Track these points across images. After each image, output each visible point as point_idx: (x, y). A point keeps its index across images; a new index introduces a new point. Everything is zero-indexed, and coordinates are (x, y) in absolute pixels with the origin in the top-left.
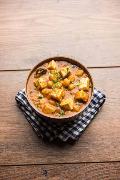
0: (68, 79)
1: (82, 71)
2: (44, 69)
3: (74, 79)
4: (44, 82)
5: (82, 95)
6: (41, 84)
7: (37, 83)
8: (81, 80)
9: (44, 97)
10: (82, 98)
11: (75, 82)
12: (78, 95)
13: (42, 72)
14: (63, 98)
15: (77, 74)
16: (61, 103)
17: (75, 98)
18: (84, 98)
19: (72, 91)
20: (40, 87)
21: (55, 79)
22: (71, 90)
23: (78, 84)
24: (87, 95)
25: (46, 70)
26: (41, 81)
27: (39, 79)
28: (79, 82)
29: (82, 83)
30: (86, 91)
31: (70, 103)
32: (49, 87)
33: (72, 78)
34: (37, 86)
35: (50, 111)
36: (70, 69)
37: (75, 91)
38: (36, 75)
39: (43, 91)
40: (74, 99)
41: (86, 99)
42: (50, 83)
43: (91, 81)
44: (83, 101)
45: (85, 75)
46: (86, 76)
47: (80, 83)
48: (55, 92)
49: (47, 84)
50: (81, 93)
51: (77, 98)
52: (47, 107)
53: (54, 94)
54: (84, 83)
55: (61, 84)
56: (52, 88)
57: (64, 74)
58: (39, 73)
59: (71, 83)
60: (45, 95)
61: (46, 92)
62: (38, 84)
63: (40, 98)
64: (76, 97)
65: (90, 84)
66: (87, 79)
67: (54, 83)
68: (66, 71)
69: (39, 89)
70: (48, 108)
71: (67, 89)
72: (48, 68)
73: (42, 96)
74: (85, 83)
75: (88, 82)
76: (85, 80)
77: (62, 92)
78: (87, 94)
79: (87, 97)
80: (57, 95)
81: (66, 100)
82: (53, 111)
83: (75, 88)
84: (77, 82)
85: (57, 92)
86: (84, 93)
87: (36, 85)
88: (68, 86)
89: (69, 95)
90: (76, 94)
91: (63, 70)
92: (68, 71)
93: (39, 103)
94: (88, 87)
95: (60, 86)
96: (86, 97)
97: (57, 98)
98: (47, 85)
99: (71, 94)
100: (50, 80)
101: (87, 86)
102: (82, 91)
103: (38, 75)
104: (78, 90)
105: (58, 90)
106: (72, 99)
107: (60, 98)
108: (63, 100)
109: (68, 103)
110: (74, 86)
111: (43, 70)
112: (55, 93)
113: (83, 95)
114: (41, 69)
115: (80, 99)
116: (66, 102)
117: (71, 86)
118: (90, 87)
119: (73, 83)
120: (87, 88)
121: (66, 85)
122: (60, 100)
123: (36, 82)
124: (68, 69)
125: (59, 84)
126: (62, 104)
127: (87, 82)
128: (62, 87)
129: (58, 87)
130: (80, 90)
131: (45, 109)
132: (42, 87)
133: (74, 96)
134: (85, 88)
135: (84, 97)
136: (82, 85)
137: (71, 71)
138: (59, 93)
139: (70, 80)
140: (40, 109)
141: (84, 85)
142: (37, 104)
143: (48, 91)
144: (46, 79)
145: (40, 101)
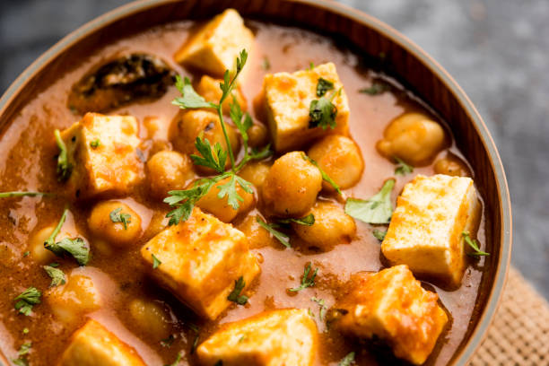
0: (313, 162)
1: (430, 129)
2: (158, 63)
3: (355, 170)
4: (120, 150)
5: (392, 307)
6: (96, 161)
7: (73, 149)
8: (407, 192)
9: (96, 260)
10: (392, 331)
11: (358, 192)
12: (357, 301)
13: (139, 81)
14: (236, 299)
15: (386, 145)
16: (212, 340)
17: (329, 322)
18: (407, 336)
19: (323, 259)
20: (86, 177)
22: (316, 248)
23: (379, 217)
24: (433, 313)
25: (166, 72)
26: (105, 141)
27: (89, 123)
28: (388, 204)
29: (414, 210)
30: (432, 277)
31: (277, 351)
32: (151, 194)
33: (342, 162)
34: (69, 171)
36: (338, 86)
37: (342, 263)
38: (90, 93)
39: (99, 215)
40: (322, 327)
41: (425, 346)
42: (171, 164)
43: (488, 211)
44: (398, 353)
45: (452, 157)
46: (453, 167)
47: (401, 210)
48: (183, 235)
49: (147, 169)
50: (386, 284)
51: (347, 320)
52: (81, 344)
53: (166, 256)
54: (432, 213)
55: (251, 191)
56: (171, 200)
57: (289, 116)
58: (116, 86)
59: (327, 193)
60: (101, 247)
61: (119, 227)
62: (78, 152)
63: (64, 258)
64: (345, 312)
65: (474, 236)
66: (460, 190)
67: (203, 168)
68: (308, 102)
69: (78, 192)
70: (93, 353)
71: (285, 240)
72: (183, 56)
73: (80, 248)
74: (440, 217)
75: (462, 215)
76: (442, 193)
77: (240, 249)
78: (439, 302)
79: (434, 328)
80: (186, 267)
81: (255, 318)
83: (348, 239)
84: (377, 198)
85: (194, 237)
86: (415, 294)
87: (62, 160)
88: (299, 216)
89: (295, 286)
90: (344, 292)
91: (285, 86)
92: (323, 102)
93: (42, 298)
94: (454, 248)
95: (234, 203)
96: (424, 328)
97: (183, 286)
98: (142, 175)
99: (310, 280)
100: (176, 148)
101: (453, 238)
102: (400, 273)
103: (100, 97)
104: (376, 266)
105: (207, 228)
106: (304, 321)
107: (212, 293)
108: (234, 316)
109: (263, 347)
110: (347, 226)
111: (147, 65)
113: (406, 305)
114: (135, 58)
115: (375, 337)
116: (244, 340)
117: (327, 219)
118: (470, 258)
119: (344, 195)
120: (449, 257)
121: (283, 207)
122: (214, 309)
123: (66, 141)
124: (324, 86)
125: (232, 189)
126: (218, 345)
127: (454, 211)
128: (255, 213)
129: (215, 209)
130: (386, 262)
131: (67, 354)
132: (100, 184)
133: (328, 302)
134: (433, 254)
135: (406, 322)
136: (413, 224)
137: (343, 107)
138: (207, 249)
139: (323, 169)
140: (26, 350)
141: (429, 232)
142: (26, 302)
143: (134, 218)
144: (144, 134)
145: (51, 279)
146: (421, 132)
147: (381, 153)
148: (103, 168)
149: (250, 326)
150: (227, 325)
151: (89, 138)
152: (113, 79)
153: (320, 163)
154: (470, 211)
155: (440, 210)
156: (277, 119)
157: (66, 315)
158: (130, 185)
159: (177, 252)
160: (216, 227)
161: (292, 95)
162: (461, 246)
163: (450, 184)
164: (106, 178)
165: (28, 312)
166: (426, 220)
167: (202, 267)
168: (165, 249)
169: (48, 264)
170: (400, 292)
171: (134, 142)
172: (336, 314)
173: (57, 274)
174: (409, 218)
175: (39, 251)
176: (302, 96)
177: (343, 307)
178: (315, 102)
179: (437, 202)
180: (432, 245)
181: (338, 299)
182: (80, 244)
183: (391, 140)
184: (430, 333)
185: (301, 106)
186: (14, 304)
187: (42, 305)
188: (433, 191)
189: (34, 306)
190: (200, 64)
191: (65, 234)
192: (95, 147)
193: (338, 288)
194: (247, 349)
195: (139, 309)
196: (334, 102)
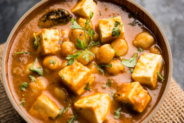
0: (112, 48)
1: (150, 38)
2: (66, 13)
3: (125, 50)
4: (53, 41)
5: (134, 95)
6: (46, 44)
7: (39, 40)
8: (141, 58)
9: (45, 75)
10: (133, 102)
11: (126, 57)
12: (123, 92)
13: (60, 18)
14: (87, 89)
15: (135, 42)
16: (79, 101)
17: (114, 97)
18: (138, 104)
19: (114, 78)
20: (43, 49)
21: (83, 42)
22: (112, 74)
23: (132, 65)
24: (146, 97)
25: (69, 15)
26: (49, 38)
28: (135, 61)
29: (142, 64)
30: (146, 85)
31: (98, 107)
32: (62, 55)
33: (121, 48)
34: (38, 46)
35: (46, 112)
36: (121, 24)
37: (120, 79)
38: (45, 21)
39: (47, 60)
40: (112, 99)
41: (143, 107)
42: (69, 46)
43: (165, 66)
44: (134, 109)
45: (156, 47)
46: (156, 50)
47: (138, 64)
48: (71, 69)
49: (61, 47)
50: (132, 88)
51: (120, 98)
53: (66, 75)
54: (148, 66)
55: (93, 56)
56: (68, 58)
57: (106, 33)
58: (52, 19)
59: (116, 57)
60: (47, 71)
61: (52, 65)
62: (41, 41)
63: (35, 74)
64: (119, 95)
65: (160, 73)
66: (158, 59)
67: (79, 48)
68: (112, 28)
69: (40, 53)
70: (43, 104)
71: (102, 71)
73: (40, 70)
74: (150, 67)
75: (157, 66)
76: (152, 59)
77: (88, 74)
78: (148, 93)
79: (146, 101)
80: (72, 79)
81: (92, 95)
82: (54, 116)
83: (122, 72)
84: (132, 59)
85: (75, 70)
86: (141, 91)
87: (35, 42)
88: (107, 64)
89: (104, 86)
90: (120, 89)
91: (105, 23)
92: (116, 29)
93: (28, 85)
94: (154, 77)
95: (87, 60)
96: (143, 101)
97: (71, 85)
98: (60, 49)
99: (109, 84)
100: (71, 41)
101: (154, 74)
102: (137, 84)
103: (48, 23)
104: (130, 81)
105: (79, 68)
106: (107, 97)
107: (79, 88)
108: (86, 94)
109: (93, 105)
110: (122, 68)
111: (63, 13)
112: (69, 72)
113: (138, 94)
114: (59, 10)
115: (128, 104)
116: (88, 103)
117: (116, 65)
118: (159, 80)
119: (121, 58)
120: (152, 80)
121: (103, 61)
122: (80, 92)
123: (37, 36)
124: (117, 24)
125: (87, 55)
126: (80, 103)
127: (154, 65)
128: (94, 62)
130: (133, 80)
131: (35, 103)
132: (47, 51)
133: (114, 91)
134: (148, 79)
135: (137, 100)
136: (142, 69)
137: (123, 30)
138: (78, 74)
139: (115, 50)
140: (23, 101)
141: (146, 72)
142: (24, 86)
143: (57, 62)
144: (61, 35)
145: (31, 80)
146: (147, 39)
147: (134, 45)
148: (48, 46)
149: (90, 98)
150: (83, 97)
151: (44, 36)
152: (52, 17)
153: (114, 48)
154: (160, 65)
155: (150, 65)
156: (102, 33)
157: (35, 91)
158: (56, 52)
159: (69, 74)
160: (81, 67)
161: (107, 26)
162: (156, 76)
163: (154, 57)
164: (49, 49)
165: (24, 89)
166: (146, 68)
167: (77, 80)
168: (66, 73)
169: (30, 75)
170: (136, 91)
171: (58, 38)
172: (116, 95)
173: (33, 78)
174: (141, 67)
175: (28, 71)
176: (110, 26)
177: (119, 93)
178: (114, 29)
179: (150, 62)
180: (147, 76)
181: (117, 91)
182: (40, 69)
183: (137, 41)
184: (145, 103)
185: (110, 30)
186: (20, 87)
187: (28, 87)
188: (149, 58)
189: (26, 88)
190: (79, 13)
191: (36, 66)
192: (46, 40)
193: (118, 87)
194: (89, 105)
195: (57, 90)
196: (120, 29)
